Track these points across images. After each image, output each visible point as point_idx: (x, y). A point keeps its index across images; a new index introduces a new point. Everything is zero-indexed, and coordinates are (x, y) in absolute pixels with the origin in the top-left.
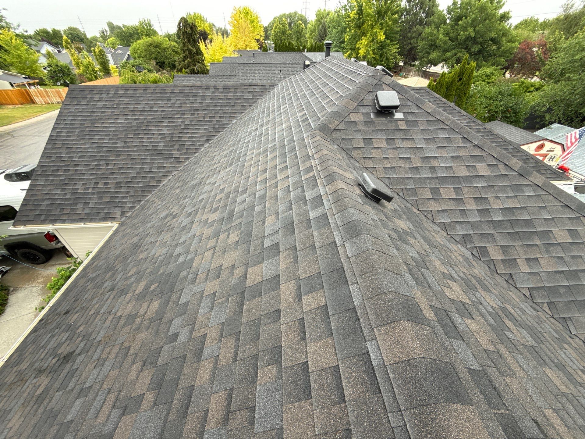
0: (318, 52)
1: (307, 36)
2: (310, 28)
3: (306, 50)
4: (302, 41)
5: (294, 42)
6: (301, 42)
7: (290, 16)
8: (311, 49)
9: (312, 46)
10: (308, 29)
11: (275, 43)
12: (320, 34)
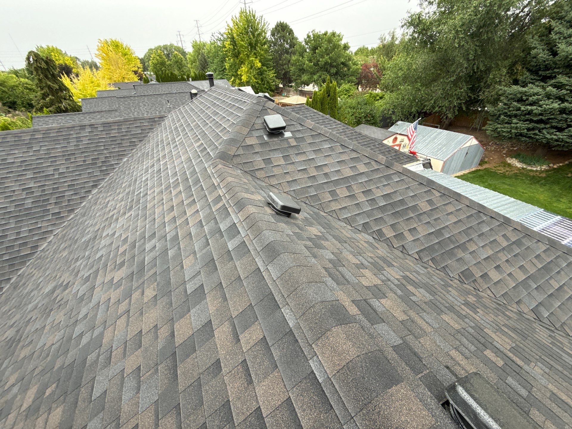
0: (203, 80)
1: (189, 66)
2: (189, 58)
3: (190, 79)
4: (185, 71)
5: (176, 72)
6: (183, 71)
7: (165, 47)
8: (196, 77)
9: (195, 74)
10: (188, 59)
11: (156, 73)
12: (201, 64)
